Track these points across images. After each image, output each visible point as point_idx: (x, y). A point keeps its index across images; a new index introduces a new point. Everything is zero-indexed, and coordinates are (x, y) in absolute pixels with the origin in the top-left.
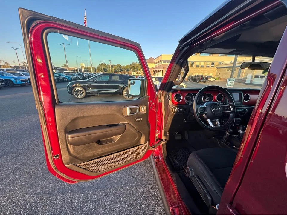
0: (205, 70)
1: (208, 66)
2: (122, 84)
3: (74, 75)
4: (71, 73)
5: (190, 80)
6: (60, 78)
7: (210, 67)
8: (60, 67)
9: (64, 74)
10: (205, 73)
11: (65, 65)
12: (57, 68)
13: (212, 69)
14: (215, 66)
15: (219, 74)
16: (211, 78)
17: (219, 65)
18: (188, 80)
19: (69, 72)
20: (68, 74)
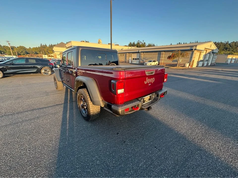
2: (39, 65)
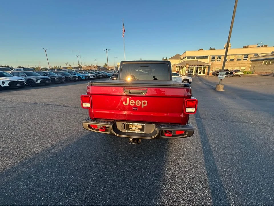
0: (235, 64)
1: (240, 60)
3: (112, 73)
4: (110, 71)
5: (214, 75)
6: (97, 75)
7: (242, 60)
8: (102, 66)
9: (106, 72)
10: (236, 67)
11: (106, 64)
12: (100, 67)
13: (245, 62)
14: (249, 59)
15: (254, 67)
16: (239, 72)
17: (254, 57)
18: (212, 75)
19: (109, 71)
20: (109, 72)
